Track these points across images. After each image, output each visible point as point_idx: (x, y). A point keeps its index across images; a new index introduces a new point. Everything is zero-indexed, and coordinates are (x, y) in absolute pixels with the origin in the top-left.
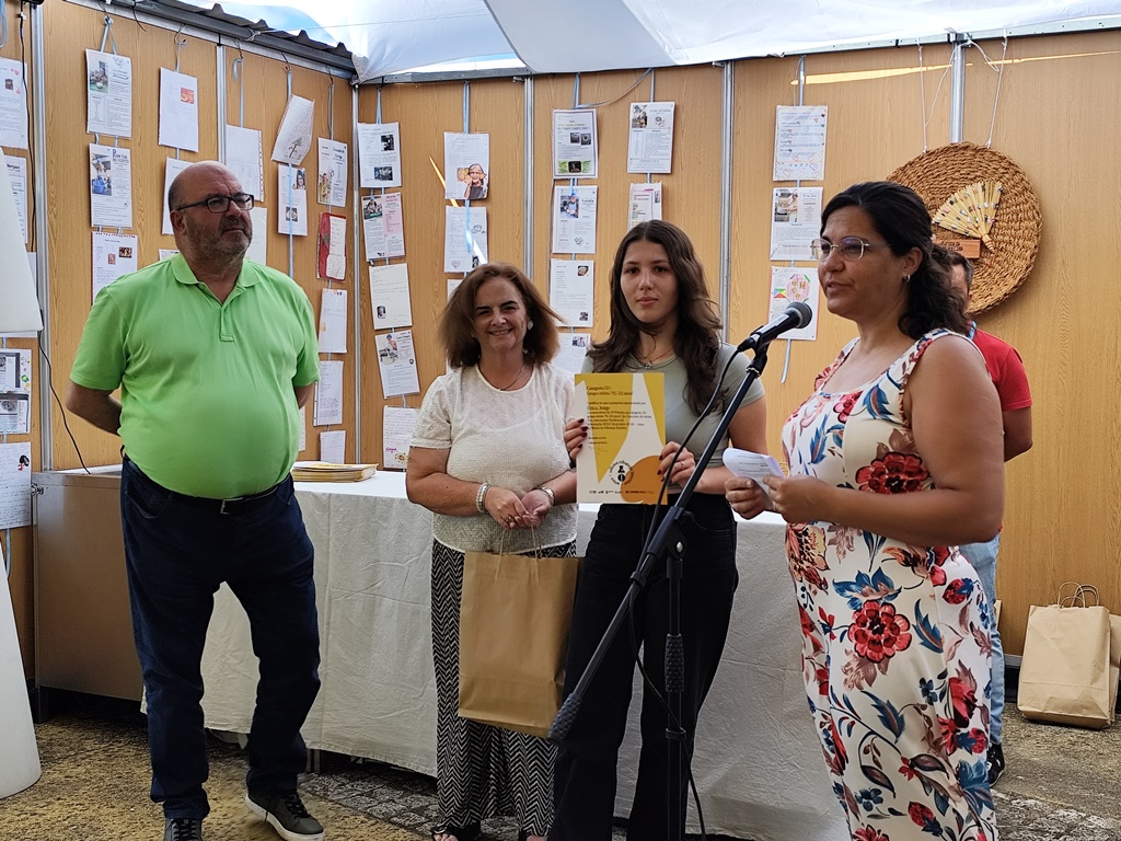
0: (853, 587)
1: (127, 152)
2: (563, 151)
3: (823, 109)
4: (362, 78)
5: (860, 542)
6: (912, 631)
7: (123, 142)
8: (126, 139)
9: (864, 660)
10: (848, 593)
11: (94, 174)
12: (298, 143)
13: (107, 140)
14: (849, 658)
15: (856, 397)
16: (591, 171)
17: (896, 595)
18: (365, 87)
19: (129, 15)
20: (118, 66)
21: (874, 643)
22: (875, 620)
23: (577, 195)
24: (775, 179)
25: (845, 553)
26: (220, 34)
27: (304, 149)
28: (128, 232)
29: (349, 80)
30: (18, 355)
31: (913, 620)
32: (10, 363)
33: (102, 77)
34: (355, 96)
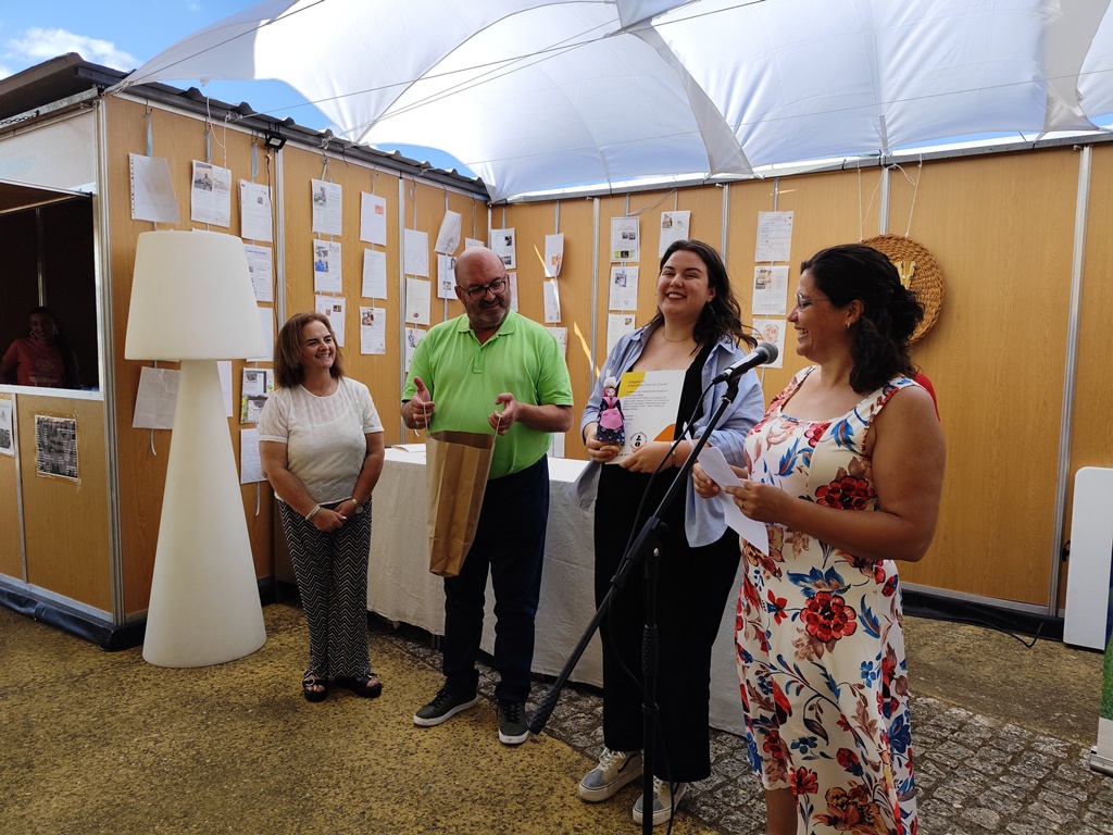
0: (808, 579)
1: (339, 245)
2: (617, 244)
3: (791, 213)
4: (494, 199)
5: (814, 544)
6: (857, 620)
7: (336, 238)
8: (338, 237)
9: (814, 639)
10: (802, 583)
11: (316, 259)
12: (451, 240)
13: (326, 237)
14: (801, 636)
15: (826, 427)
16: (635, 257)
17: (845, 590)
18: (496, 206)
19: (340, 158)
20: (334, 190)
21: (825, 627)
22: (826, 608)
23: (626, 273)
24: (756, 260)
25: (800, 551)
26: (401, 171)
27: (456, 245)
28: (338, 295)
29: (486, 202)
30: (265, 373)
31: (859, 612)
32: (260, 378)
33: (322, 198)
34: (490, 212)
